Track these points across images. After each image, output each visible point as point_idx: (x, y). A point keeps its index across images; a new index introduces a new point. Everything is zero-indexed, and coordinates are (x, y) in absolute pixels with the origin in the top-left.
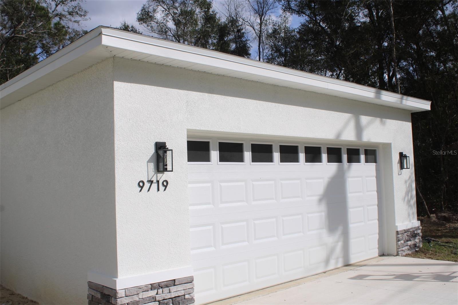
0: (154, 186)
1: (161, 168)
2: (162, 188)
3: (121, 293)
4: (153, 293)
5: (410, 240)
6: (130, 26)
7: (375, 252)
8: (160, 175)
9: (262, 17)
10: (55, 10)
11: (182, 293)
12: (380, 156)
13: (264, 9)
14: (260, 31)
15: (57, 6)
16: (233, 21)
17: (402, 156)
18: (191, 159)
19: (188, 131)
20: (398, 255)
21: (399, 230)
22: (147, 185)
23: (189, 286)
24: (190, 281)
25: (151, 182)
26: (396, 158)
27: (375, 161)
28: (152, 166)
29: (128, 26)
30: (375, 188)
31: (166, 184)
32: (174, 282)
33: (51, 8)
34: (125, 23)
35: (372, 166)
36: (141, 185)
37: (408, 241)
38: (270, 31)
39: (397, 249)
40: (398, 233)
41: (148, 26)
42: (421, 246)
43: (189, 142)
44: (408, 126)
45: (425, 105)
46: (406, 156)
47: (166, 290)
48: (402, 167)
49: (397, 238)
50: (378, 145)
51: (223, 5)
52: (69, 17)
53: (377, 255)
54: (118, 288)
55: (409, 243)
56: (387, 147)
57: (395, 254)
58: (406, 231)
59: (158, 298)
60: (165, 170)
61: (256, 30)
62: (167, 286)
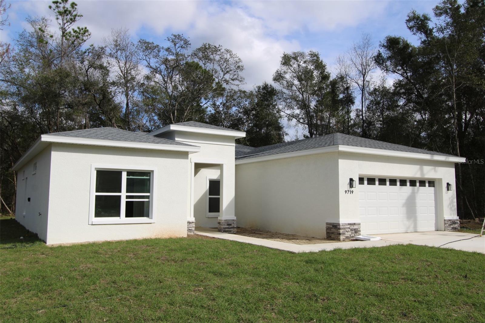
0: (349, 192)
1: (352, 187)
2: (351, 193)
3: (341, 225)
4: (349, 226)
5: (452, 225)
6: (269, 85)
7: (434, 229)
8: (351, 189)
9: (365, 75)
10: (223, 78)
11: (357, 228)
12: (436, 184)
13: (367, 70)
14: (363, 86)
15: (224, 75)
16: (342, 78)
17: (448, 185)
18: (359, 184)
19: (359, 174)
20: (445, 231)
21: (445, 219)
22: (347, 192)
23: (359, 226)
24: (359, 224)
25: (349, 191)
26: (444, 186)
27: (434, 186)
28: (349, 186)
29: (267, 85)
30: (434, 199)
31: (352, 192)
32: (355, 224)
33: (220, 77)
34: (266, 83)
35: (432, 189)
36: (346, 192)
37: (451, 225)
38: (372, 89)
39: (445, 228)
40: (445, 220)
41: (280, 84)
42: (459, 229)
43: (359, 178)
44: (453, 171)
45: (463, 160)
46: (450, 185)
47: (353, 226)
48: (448, 190)
49: (445, 223)
50: (435, 179)
51: (337, 69)
52: (232, 81)
53: (434, 230)
54: (340, 223)
55: (452, 226)
56: (440, 180)
57: (444, 230)
58: (450, 220)
59: (351, 228)
60: (353, 187)
61: (360, 86)
62: (353, 225)
